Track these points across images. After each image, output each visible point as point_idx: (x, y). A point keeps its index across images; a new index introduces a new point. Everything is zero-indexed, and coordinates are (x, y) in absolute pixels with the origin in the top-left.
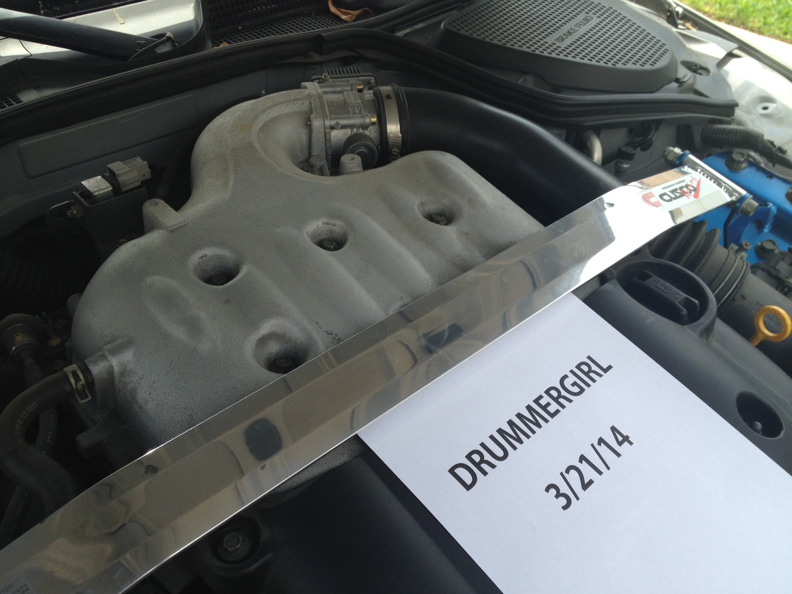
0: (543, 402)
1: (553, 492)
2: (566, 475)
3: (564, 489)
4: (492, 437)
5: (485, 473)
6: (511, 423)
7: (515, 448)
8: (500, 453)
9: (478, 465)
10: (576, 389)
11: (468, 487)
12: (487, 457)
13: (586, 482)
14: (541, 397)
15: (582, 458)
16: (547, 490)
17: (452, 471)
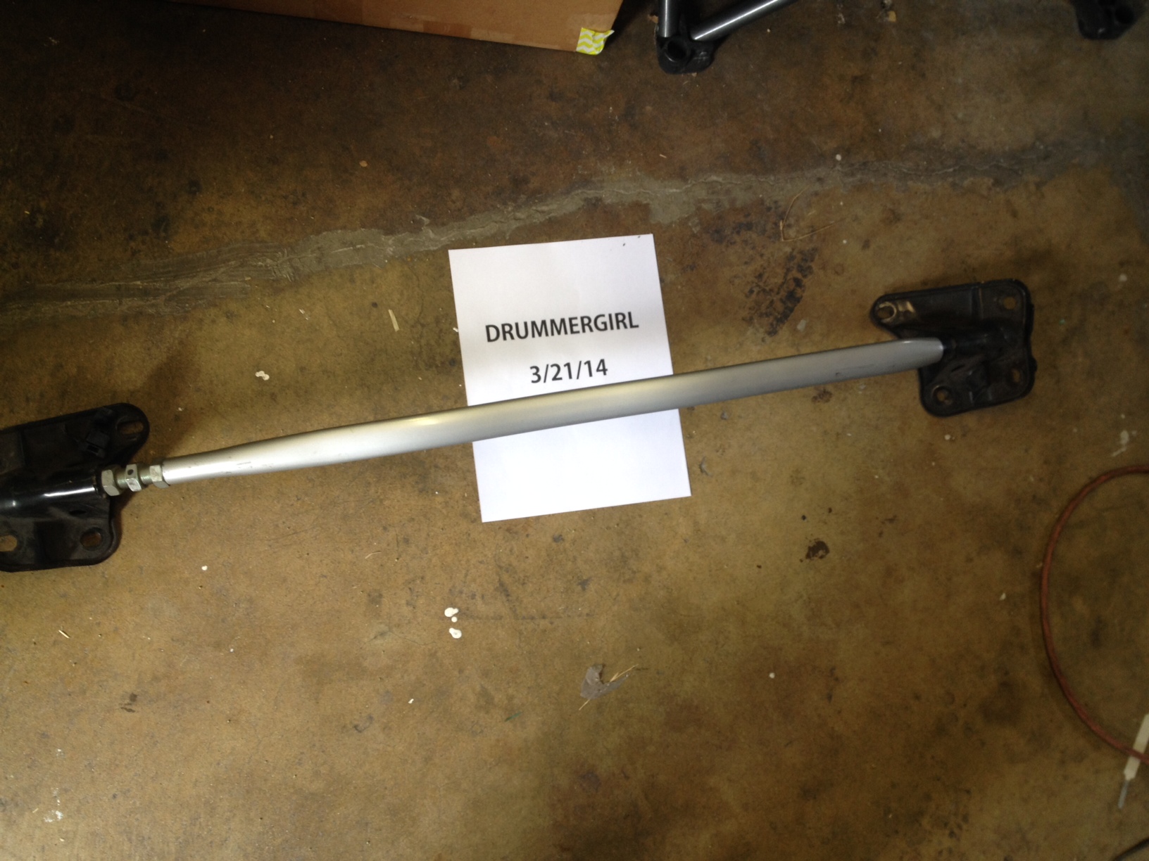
0: (574, 322)
1: (534, 371)
2: (549, 367)
3: (542, 373)
4: (526, 324)
5: (505, 338)
6: (544, 323)
7: (533, 336)
8: (522, 333)
9: (504, 332)
10: (602, 326)
11: (489, 340)
12: (514, 332)
13: (558, 377)
14: (576, 318)
15: (568, 365)
16: (532, 368)
17: (488, 327)
